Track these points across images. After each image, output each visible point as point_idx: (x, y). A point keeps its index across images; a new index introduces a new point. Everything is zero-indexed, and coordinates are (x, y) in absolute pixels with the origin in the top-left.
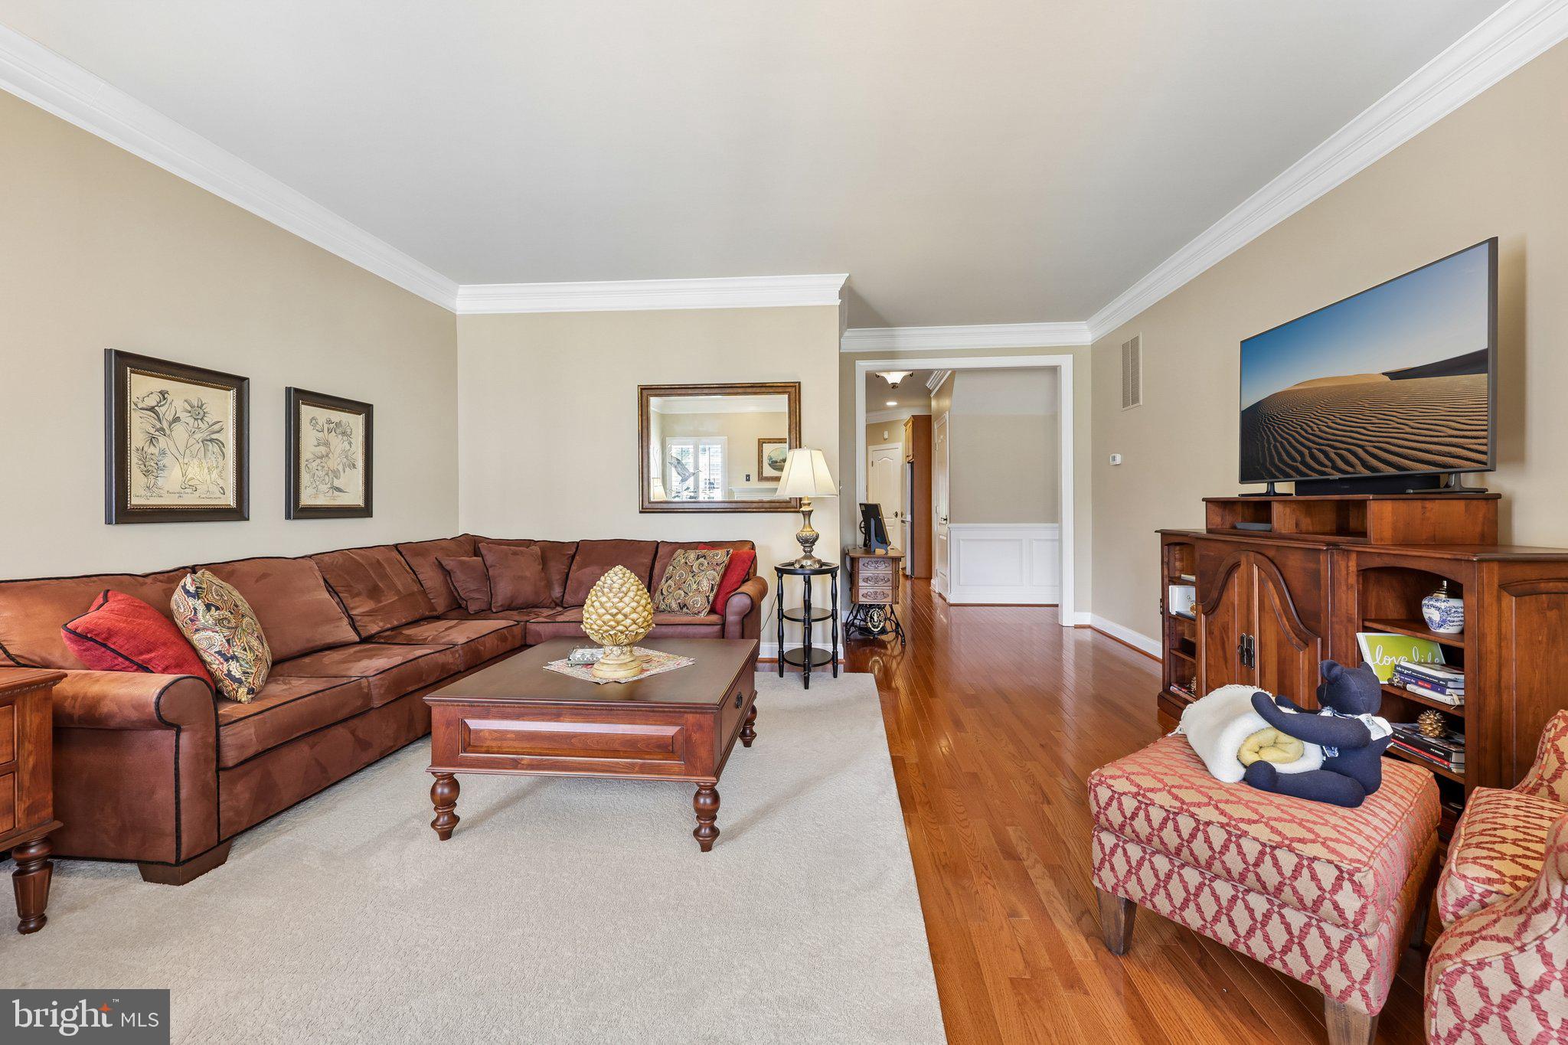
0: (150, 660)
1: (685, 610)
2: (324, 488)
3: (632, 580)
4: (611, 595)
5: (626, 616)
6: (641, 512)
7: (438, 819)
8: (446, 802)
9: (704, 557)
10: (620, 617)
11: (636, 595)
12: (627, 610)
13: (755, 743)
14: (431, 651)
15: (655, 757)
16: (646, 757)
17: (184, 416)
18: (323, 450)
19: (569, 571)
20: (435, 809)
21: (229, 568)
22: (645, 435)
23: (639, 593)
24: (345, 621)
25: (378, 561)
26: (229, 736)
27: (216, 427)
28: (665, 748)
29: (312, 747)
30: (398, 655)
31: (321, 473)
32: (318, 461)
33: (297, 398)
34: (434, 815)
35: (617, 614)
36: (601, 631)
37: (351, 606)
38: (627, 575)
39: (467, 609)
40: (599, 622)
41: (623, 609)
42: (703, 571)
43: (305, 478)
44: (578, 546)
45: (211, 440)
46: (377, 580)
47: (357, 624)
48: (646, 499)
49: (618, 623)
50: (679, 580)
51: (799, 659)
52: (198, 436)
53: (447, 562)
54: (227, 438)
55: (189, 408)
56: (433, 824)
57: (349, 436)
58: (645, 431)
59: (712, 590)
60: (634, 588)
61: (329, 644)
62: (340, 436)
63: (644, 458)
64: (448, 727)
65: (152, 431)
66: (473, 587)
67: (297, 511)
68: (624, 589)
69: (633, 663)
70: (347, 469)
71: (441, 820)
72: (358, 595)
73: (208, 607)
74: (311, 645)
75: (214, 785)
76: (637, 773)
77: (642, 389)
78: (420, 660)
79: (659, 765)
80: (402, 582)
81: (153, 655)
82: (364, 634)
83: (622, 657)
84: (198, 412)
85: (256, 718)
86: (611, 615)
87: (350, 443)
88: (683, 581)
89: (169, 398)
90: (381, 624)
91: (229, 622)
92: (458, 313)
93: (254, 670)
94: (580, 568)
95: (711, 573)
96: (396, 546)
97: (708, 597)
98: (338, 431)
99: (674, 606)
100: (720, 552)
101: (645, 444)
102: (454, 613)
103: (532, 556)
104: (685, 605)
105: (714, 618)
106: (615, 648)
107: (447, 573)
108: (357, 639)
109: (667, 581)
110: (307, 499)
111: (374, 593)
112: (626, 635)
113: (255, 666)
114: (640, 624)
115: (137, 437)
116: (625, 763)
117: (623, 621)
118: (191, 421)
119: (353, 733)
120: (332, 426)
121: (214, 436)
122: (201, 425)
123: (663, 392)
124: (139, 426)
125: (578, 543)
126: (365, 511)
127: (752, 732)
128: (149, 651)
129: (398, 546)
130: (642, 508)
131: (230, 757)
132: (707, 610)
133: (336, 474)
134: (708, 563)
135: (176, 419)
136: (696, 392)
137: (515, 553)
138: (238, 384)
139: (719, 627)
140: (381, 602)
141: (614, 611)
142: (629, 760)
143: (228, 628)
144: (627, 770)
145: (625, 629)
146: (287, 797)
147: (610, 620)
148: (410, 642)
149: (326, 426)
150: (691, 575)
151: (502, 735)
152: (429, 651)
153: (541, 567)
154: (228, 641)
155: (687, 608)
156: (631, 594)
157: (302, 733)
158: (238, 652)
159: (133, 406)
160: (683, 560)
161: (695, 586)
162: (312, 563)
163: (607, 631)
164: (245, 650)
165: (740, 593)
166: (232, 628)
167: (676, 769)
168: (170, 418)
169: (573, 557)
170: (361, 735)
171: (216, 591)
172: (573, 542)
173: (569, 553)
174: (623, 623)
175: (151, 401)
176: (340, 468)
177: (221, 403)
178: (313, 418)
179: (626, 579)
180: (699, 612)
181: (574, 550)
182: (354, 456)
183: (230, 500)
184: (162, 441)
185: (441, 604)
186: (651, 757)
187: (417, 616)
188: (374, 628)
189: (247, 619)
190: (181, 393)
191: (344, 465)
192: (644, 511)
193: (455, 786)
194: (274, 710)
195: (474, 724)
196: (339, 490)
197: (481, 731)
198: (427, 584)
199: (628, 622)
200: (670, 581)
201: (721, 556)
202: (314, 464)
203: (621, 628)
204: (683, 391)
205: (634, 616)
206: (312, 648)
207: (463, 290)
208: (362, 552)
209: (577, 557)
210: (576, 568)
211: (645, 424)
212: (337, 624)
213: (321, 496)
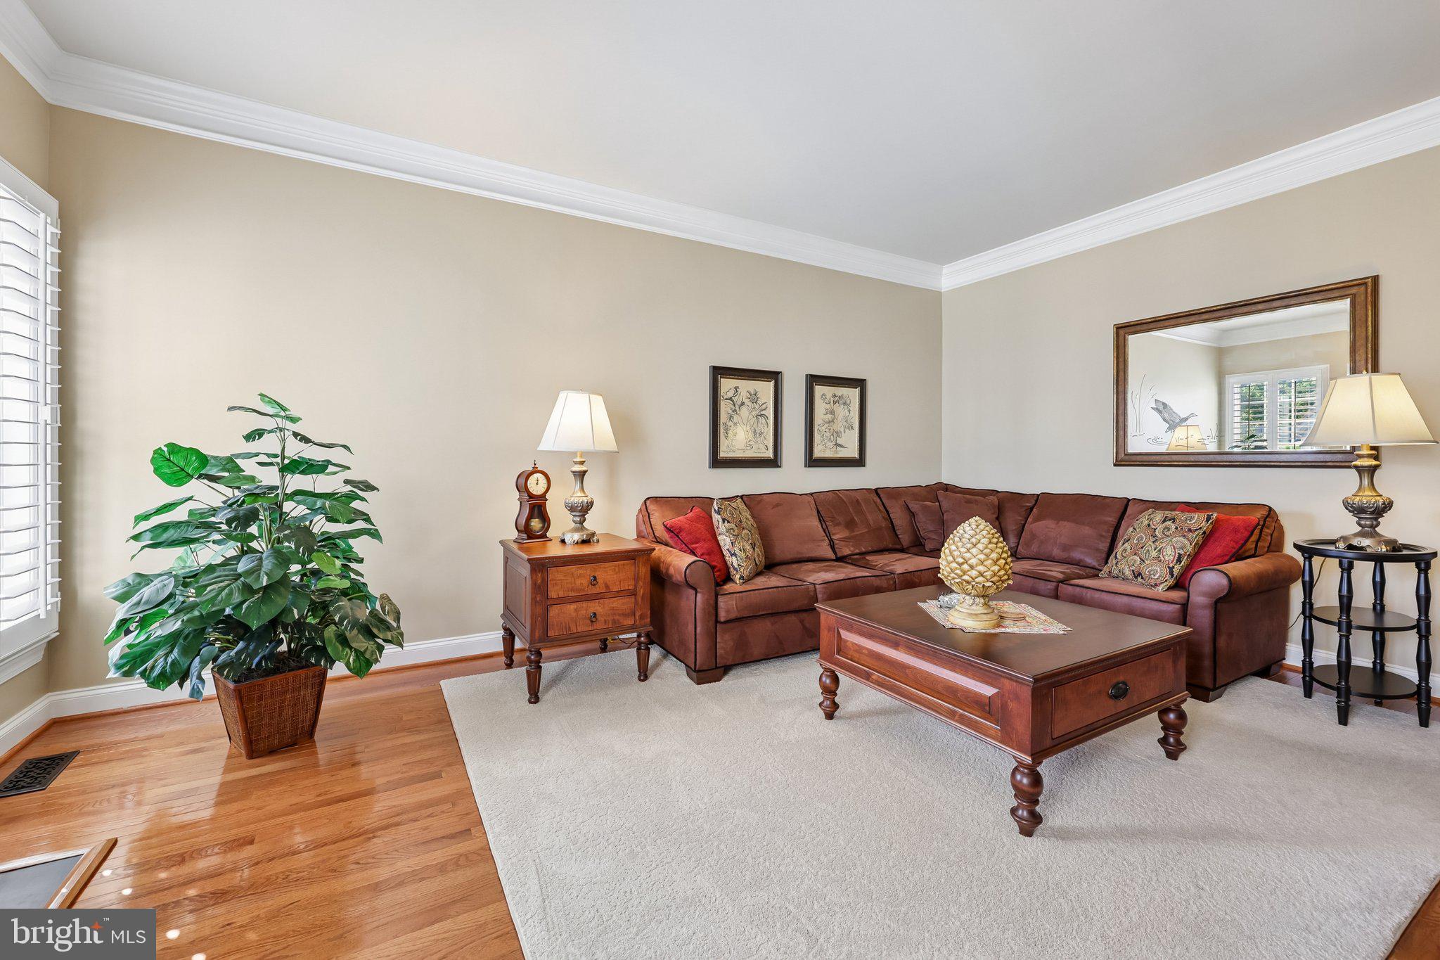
0: (696, 548)
1: (1139, 579)
2: (830, 445)
3: (984, 533)
4: (960, 544)
5: (972, 567)
6: (1115, 465)
7: (823, 702)
8: (830, 689)
9: (1173, 520)
10: (966, 567)
11: (986, 548)
12: (973, 561)
13: (1183, 757)
14: (869, 575)
15: (974, 712)
16: (966, 709)
17: (746, 401)
18: (829, 417)
19: (1025, 523)
20: (822, 693)
21: (760, 497)
22: (1121, 378)
23: (990, 546)
24: (826, 542)
25: (857, 501)
26: (722, 601)
27: (764, 407)
28: (985, 707)
29: (772, 624)
30: (843, 573)
31: (828, 434)
32: (827, 425)
33: (814, 380)
34: (821, 699)
35: (962, 564)
36: (949, 578)
37: (834, 532)
38: (981, 527)
39: (924, 546)
40: (948, 569)
41: (970, 559)
42: (1168, 536)
43: (817, 437)
44: (1037, 499)
45: (761, 415)
46: (854, 515)
47: (836, 546)
48: (1121, 451)
49: (965, 573)
50: (1137, 544)
51: (1333, 680)
52: (754, 413)
53: (912, 505)
54: (770, 413)
55: (749, 396)
56: (821, 704)
57: (849, 405)
58: (1121, 373)
59: (1179, 561)
60: (985, 541)
61: (812, 557)
62: (842, 406)
63: (1120, 404)
64: (829, 632)
65: (730, 412)
66: (931, 528)
67: (813, 462)
68: (974, 540)
69: (985, 616)
70: (847, 430)
71: (825, 703)
72: (838, 524)
73: (724, 520)
74: (799, 556)
75: (713, 630)
76: (956, 721)
77: (1117, 328)
78: (858, 580)
79: (976, 722)
80: (874, 518)
81: (697, 545)
82: (839, 555)
83: (974, 607)
84: (754, 397)
85: (738, 595)
86: (957, 563)
87: (849, 411)
88: (1141, 545)
89: (739, 390)
90: (852, 549)
91: (734, 531)
92: (943, 291)
93: (744, 564)
94: (1037, 520)
95: (1179, 540)
96: (876, 490)
97: (1171, 569)
98: (841, 402)
99: (1127, 572)
100: (1196, 515)
101: (1121, 389)
102: (914, 550)
103: (987, 505)
104: (1140, 574)
105: (1177, 595)
106: (967, 597)
107: (913, 514)
108: (833, 557)
109: (1124, 544)
110: (818, 453)
111: (850, 524)
112: (973, 586)
113: (746, 562)
114: (988, 577)
115: (723, 418)
116: (948, 708)
117: (968, 571)
118: (750, 404)
119: (802, 622)
120: (836, 399)
121: (762, 413)
122: (756, 406)
123: (1145, 327)
124: (724, 408)
125: (1038, 495)
126: (859, 462)
127: (1178, 742)
128: (697, 543)
129: (879, 491)
130: (1117, 461)
131: (723, 616)
132: (1171, 582)
133: (838, 434)
134: (1176, 528)
135: (743, 404)
136: (1190, 320)
137: (968, 502)
138: (773, 376)
139: (1178, 606)
140: (854, 532)
141: (961, 560)
142: (949, 705)
143: (733, 535)
144: (946, 714)
145: (971, 579)
146: (757, 652)
147: (956, 569)
148: (866, 566)
149: (832, 399)
150: (1152, 539)
151: (859, 649)
152: (867, 574)
153: (995, 516)
154: (732, 543)
155: (1142, 578)
156: (980, 546)
157: (765, 612)
158: (737, 552)
159: (722, 398)
160: (1146, 522)
161: (1154, 554)
162: (811, 499)
163: (954, 579)
164: (741, 550)
165: (1218, 570)
166: (735, 535)
167: (992, 732)
168: (740, 403)
169: (1031, 509)
170: (807, 625)
171: (730, 511)
172: (1034, 494)
173: (1028, 504)
174: (969, 573)
175: (730, 394)
176: (842, 430)
177: (765, 389)
178: (823, 395)
179: (978, 530)
180: (1156, 585)
181: (1034, 502)
182: (851, 420)
183: (770, 454)
184: (736, 418)
185: (905, 539)
186: (970, 711)
187: (882, 546)
188: (847, 551)
189: (746, 531)
190: (746, 386)
191: (845, 428)
192: (1118, 463)
193: (836, 680)
194: (748, 593)
195: (846, 635)
196: (841, 446)
197: (848, 641)
198: (897, 522)
199: (974, 573)
200: (1126, 544)
201: (1198, 521)
202: (824, 428)
203: (966, 577)
204: (1172, 322)
205: (981, 568)
206: (800, 558)
207: (946, 269)
208: (848, 492)
209: (1035, 510)
210: (1031, 520)
211: (1121, 366)
212: (820, 544)
213: (828, 450)
